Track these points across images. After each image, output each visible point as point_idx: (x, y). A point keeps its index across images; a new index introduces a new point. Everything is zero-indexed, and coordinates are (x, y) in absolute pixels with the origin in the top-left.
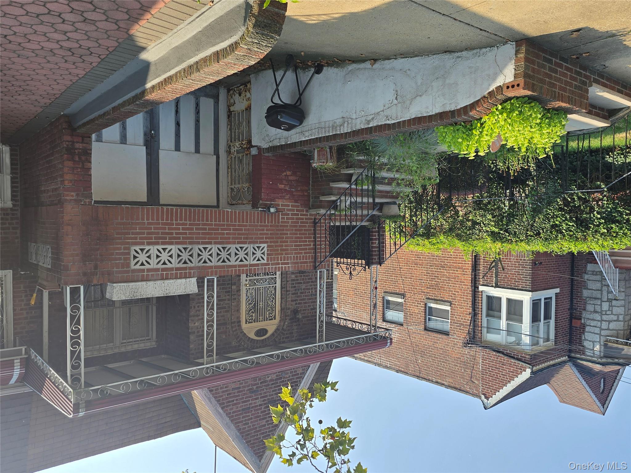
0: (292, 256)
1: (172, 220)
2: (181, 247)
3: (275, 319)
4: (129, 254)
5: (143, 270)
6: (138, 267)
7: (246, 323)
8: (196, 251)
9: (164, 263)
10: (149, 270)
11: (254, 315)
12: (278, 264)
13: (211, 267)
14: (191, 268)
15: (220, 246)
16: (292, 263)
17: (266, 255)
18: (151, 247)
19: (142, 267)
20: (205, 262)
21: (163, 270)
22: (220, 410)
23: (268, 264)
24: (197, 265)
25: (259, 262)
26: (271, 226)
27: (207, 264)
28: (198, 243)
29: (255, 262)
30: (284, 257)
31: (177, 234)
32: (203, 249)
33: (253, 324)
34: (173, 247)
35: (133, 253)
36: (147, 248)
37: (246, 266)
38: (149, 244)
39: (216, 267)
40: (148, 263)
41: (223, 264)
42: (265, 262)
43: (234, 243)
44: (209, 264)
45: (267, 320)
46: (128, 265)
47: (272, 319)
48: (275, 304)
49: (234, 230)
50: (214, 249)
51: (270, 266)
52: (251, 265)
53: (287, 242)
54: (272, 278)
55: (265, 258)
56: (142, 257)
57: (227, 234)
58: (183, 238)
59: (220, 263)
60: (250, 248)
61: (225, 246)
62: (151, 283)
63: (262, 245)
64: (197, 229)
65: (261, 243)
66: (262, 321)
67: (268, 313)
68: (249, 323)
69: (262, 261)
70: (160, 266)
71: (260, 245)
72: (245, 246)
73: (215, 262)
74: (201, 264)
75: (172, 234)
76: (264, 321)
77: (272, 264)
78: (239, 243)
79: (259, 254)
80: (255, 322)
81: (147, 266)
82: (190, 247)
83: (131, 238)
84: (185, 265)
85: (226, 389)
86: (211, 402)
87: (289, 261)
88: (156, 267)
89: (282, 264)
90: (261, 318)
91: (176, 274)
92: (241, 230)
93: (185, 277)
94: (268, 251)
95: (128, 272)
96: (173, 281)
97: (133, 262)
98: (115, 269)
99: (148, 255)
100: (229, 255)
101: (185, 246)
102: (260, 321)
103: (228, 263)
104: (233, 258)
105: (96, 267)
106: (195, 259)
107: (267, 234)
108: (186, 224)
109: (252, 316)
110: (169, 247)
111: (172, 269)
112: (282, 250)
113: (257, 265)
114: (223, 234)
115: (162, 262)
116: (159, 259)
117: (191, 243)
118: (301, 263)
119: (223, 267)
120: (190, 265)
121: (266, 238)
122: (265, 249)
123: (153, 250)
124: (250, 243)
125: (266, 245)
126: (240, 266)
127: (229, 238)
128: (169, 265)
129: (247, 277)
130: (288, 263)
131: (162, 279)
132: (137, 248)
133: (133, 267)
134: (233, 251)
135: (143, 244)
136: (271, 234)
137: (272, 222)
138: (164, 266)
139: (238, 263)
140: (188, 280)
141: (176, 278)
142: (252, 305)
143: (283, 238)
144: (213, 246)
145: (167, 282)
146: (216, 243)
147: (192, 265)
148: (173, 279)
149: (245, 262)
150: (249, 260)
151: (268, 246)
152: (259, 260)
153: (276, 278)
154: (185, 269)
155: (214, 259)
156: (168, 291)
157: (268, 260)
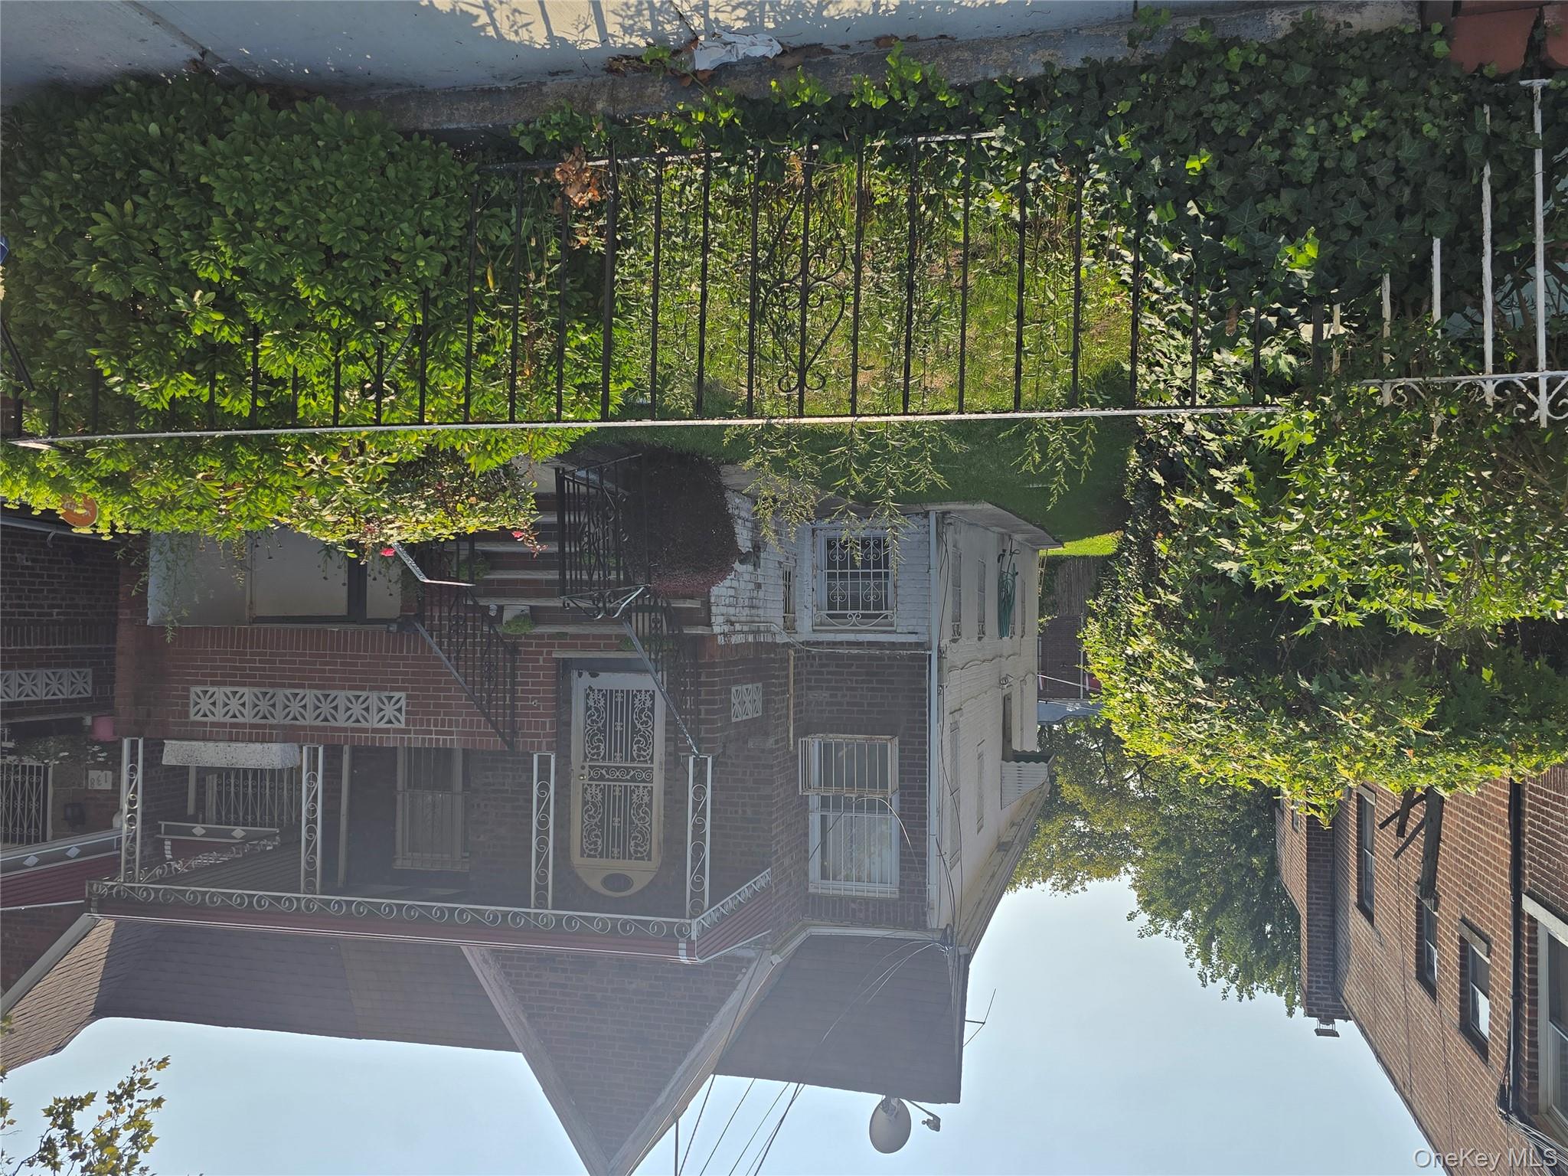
0: (461, 719)
1: (245, 647)
2: (256, 690)
3: (650, 860)
4: (187, 697)
5: (205, 724)
6: (198, 718)
7: (582, 856)
8: (280, 699)
9: (234, 716)
10: (213, 724)
11: (600, 842)
12: (430, 732)
13: (304, 728)
14: (272, 727)
15: (319, 693)
16: (459, 733)
17: (404, 713)
18: (215, 689)
19: (205, 719)
20: (295, 718)
21: (233, 725)
22: (524, 1020)
23: (408, 732)
24: (282, 722)
25: (389, 726)
26: (413, 658)
27: (298, 723)
28: (283, 686)
29: (382, 725)
30: (443, 721)
31: (251, 669)
32: (290, 697)
33: (597, 860)
34: (245, 690)
35: (193, 696)
36: (211, 690)
37: (365, 730)
38: (213, 684)
39: (312, 728)
40: (213, 714)
41: (325, 723)
42: (403, 726)
43: (343, 688)
44: (301, 722)
45: (630, 859)
46: (187, 714)
47: (642, 859)
48: (650, 825)
49: (342, 664)
50: (310, 695)
51: (412, 736)
52: (375, 731)
53: (449, 690)
54: (644, 770)
55: (403, 720)
56: (205, 704)
57: (330, 671)
58: (261, 676)
59: (318, 723)
60: (374, 697)
61: (327, 692)
62: (211, 744)
63: (397, 695)
64: (281, 662)
65: (393, 689)
66: (618, 858)
67: (632, 843)
68: (589, 856)
69: (397, 725)
70: (228, 719)
71: (392, 694)
72: (364, 694)
73: (309, 720)
74: (288, 721)
75: (244, 669)
76: (624, 858)
77: (416, 732)
78: (351, 688)
79: (389, 710)
80: (601, 857)
81: (210, 719)
82: (271, 691)
83: (189, 674)
84: (263, 721)
85: (537, 980)
86: (505, 996)
87: (454, 729)
88: (223, 720)
89: (437, 733)
90: (616, 851)
91: (251, 734)
92: (355, 665)
93: (263, 741)
94: (407, 705)
95: (186, 724)
96: (244, 745)
97: (193, 711)
98: (171, 719)
99: (212, 701)
100: (336, 708)
101: (264, 690)
102: (613, 858)
103: (333, 723)
104: (341, 716)
105: (149, 715)
106: (279, 712)
107: (407, 673)
108: (265, 654)
109: (595, 843)
110: (241, 690)
111: (244, 726)
112: (436, 706)
113: (387, 731)
114: (324, 671)
115: (231, 713)
116: (226, 709)
117: (272, 685)
118: (481, 734)
119: (325, 729)
120: (271, 721)
121: (403, 681)
122: (403, 702)
123: (220, 692)
124: (372, 689)
125: (403, 694)
126: (353, 730)
127: (333, 679)
128: (240, 720)
129: (585, 760)
130: (451, 733)
131: (231, 740)
132: (198, 689)
133: (193, 718)
134: (341, 702)
135: (204, 683)
136: (413, 674)
137: (415, 651)
138: (234, 720)
139: (350, 724)
140: (265, 745)
141: (251, 741)
142: (597, 820)
143: (440, 682)
144: (307, 691)
145: (234, 745)
146: (311, 687)
147: (275, 722)
148: (242, 741)
149: (364, 724)
150: (370, 720)
151: (408, 697)
152: (390, 722)
153: (652, 769)
154: (263, 726)
155: (310, 715)
156: (234, 761)
157: (407, 724)
